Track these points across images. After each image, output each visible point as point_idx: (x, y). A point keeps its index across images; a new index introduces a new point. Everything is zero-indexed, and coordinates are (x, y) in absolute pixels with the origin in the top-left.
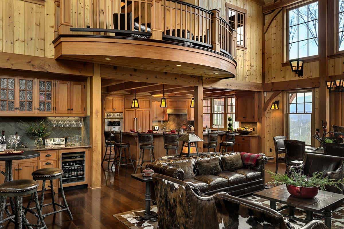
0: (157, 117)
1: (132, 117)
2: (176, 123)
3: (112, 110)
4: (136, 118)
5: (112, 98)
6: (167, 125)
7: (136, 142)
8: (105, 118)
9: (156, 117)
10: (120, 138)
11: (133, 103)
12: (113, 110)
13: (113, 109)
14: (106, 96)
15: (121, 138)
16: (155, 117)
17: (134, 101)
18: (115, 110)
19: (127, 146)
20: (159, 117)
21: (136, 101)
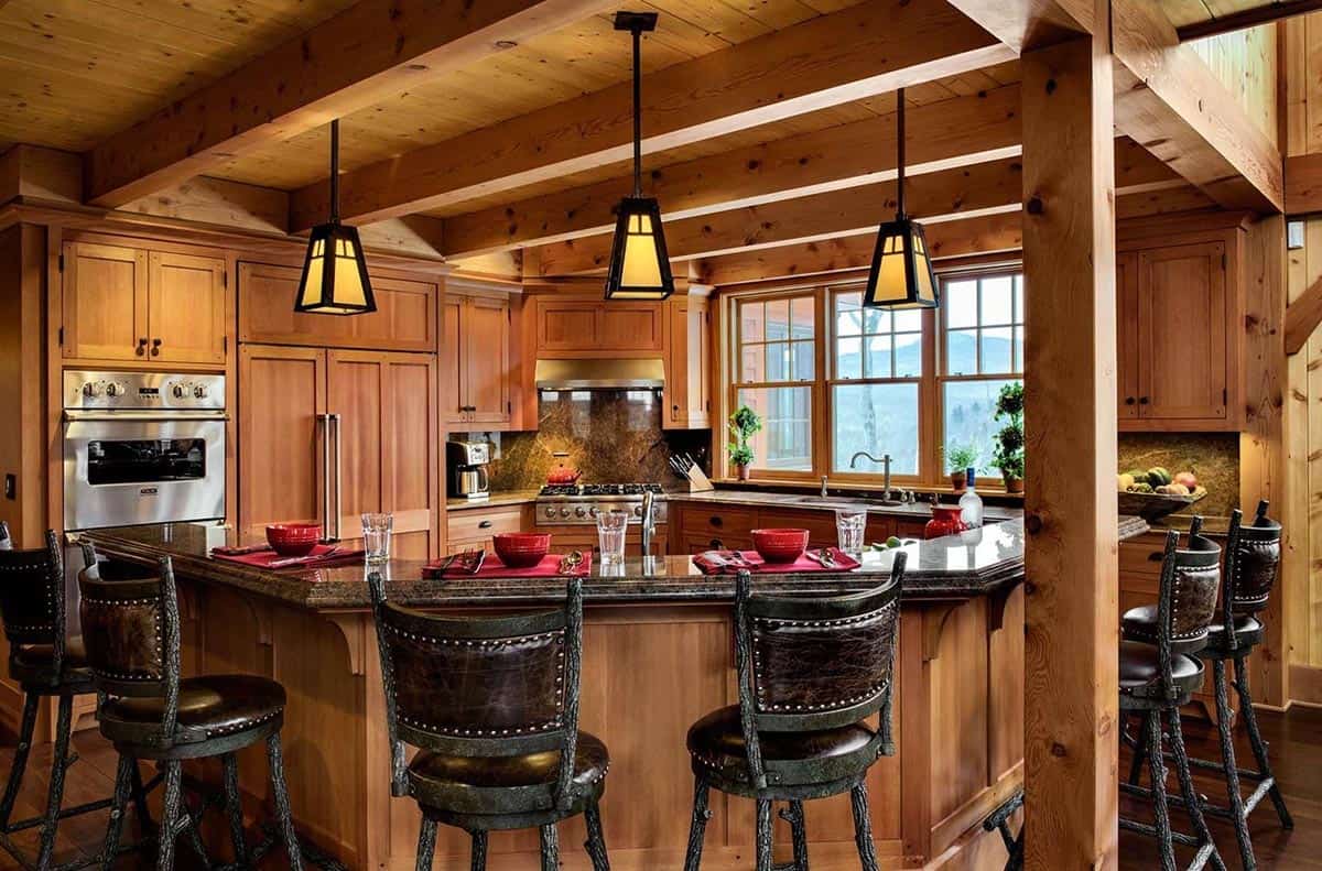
0: (474, 409)
1: (299, 408)
2: (586, 449)
3: (130, 352)
4: (332, 417)
5: (127, 254)
6: (530, 460)
7: (360, 679)
8: (64, 419)
9: (465, 409)
10: (153, 641)
11: (317, 266)
12: (140, 352)
13: (143, 342)
14: (71, 236)
15: (165, 645)
16: (460, 409)
17: (320, 247)
18: (155, 353)
19: (247, 728)
20: (484, 410)
21: (343, 247)
